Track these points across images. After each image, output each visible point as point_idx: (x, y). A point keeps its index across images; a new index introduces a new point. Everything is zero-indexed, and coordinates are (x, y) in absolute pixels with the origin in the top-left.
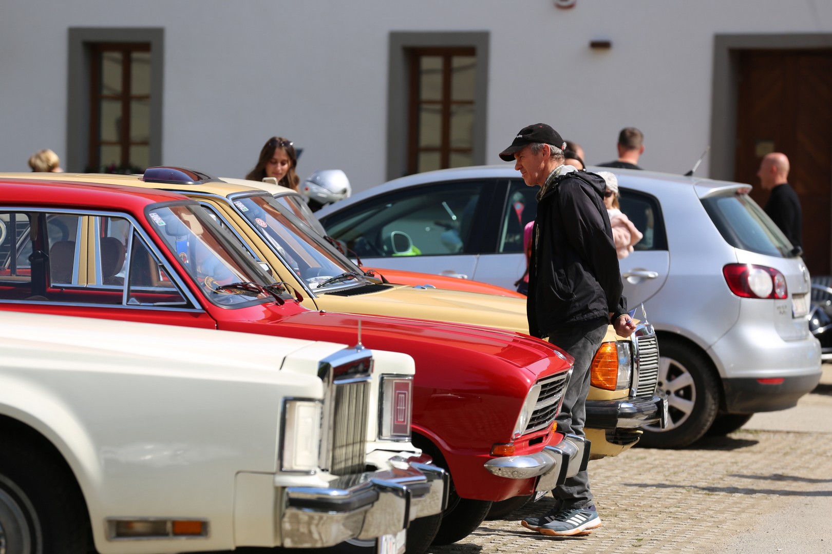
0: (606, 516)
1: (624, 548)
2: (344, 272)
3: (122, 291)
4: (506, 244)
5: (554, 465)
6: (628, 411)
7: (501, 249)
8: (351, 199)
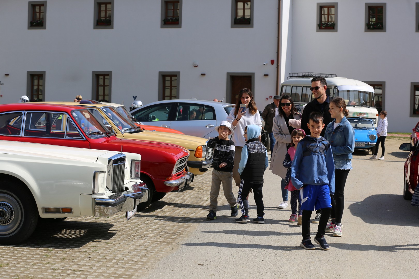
0: (199, 190)
1: (203, 201)
2: (131, 127)
3: (64, 133)
4: (178, 118)
5: (183, 182)
6: (205, 164)
7: (176, 120)
8: (143, 107)
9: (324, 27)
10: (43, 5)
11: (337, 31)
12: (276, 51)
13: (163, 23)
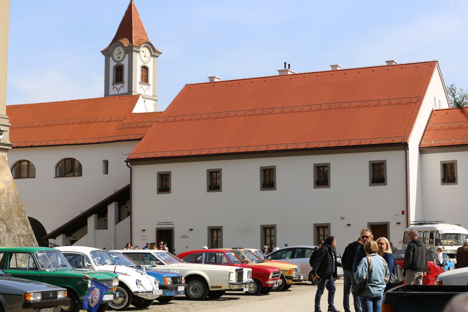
6: (294, 277)
9: (446, 181)
10: (219, 172)
11: (457, 184)
12: (406, 204)
13: (316, 184)
